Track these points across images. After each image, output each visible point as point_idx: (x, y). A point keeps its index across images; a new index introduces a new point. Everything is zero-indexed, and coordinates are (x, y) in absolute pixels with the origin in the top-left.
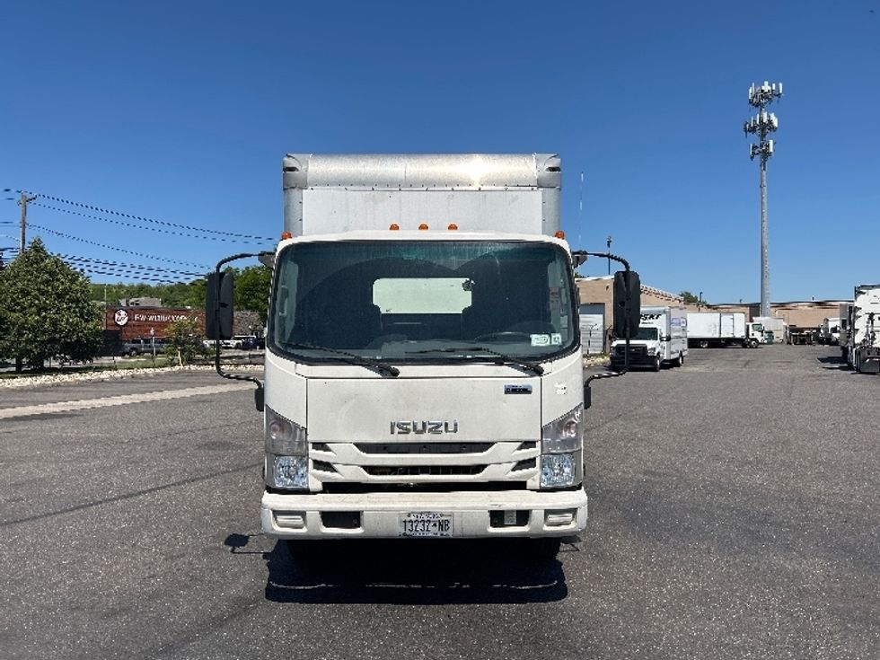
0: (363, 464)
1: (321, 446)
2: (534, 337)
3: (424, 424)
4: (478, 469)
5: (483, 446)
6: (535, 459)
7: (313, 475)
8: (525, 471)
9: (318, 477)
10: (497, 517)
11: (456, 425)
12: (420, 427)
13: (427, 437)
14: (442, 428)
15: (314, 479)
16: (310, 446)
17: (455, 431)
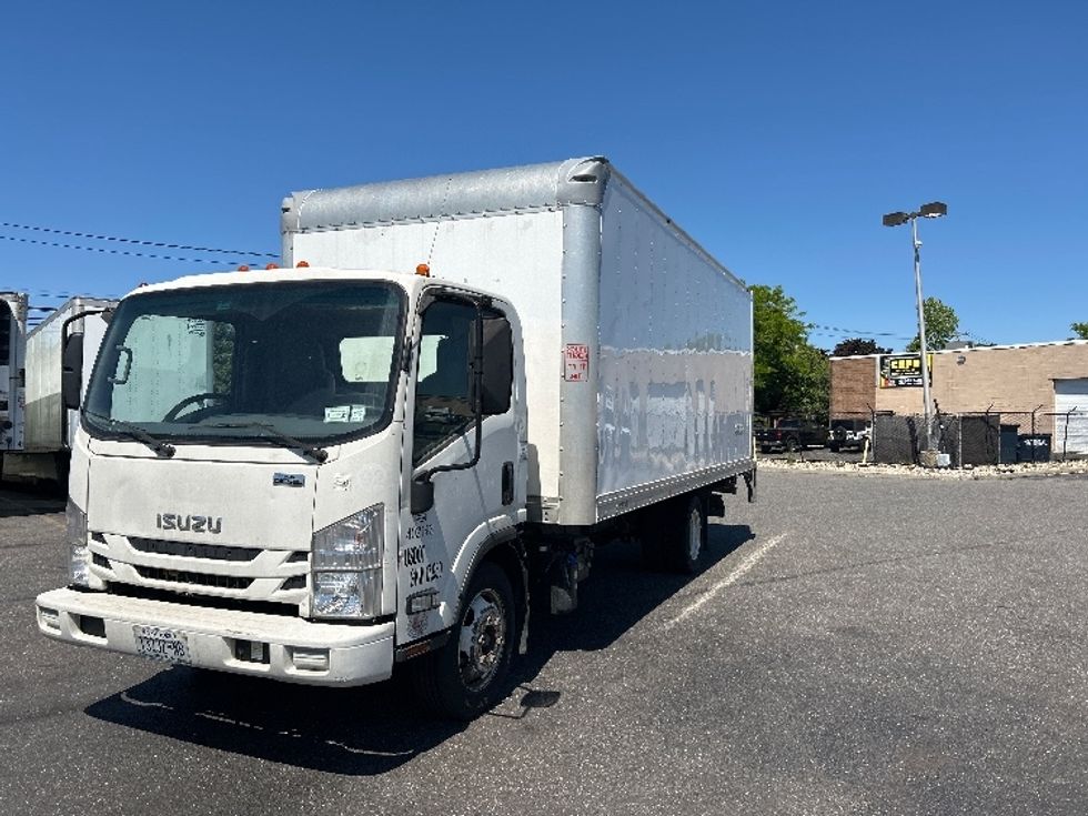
0: (137, 563)
1: (98, 536)
2: (327, 411)
3: (188, 521)
4: (244, 582)
5: (249, 554)
6: (304, 576)
7: (93, 571)
8: (293, 592)
9: (100, 575)
10: (242, 648)
11: (219, 523)
12: (184, 524)
13: (190, 536)
14: (205, 527)
15: (92, 575)
16: (90, 535)
17: (218, 531)
